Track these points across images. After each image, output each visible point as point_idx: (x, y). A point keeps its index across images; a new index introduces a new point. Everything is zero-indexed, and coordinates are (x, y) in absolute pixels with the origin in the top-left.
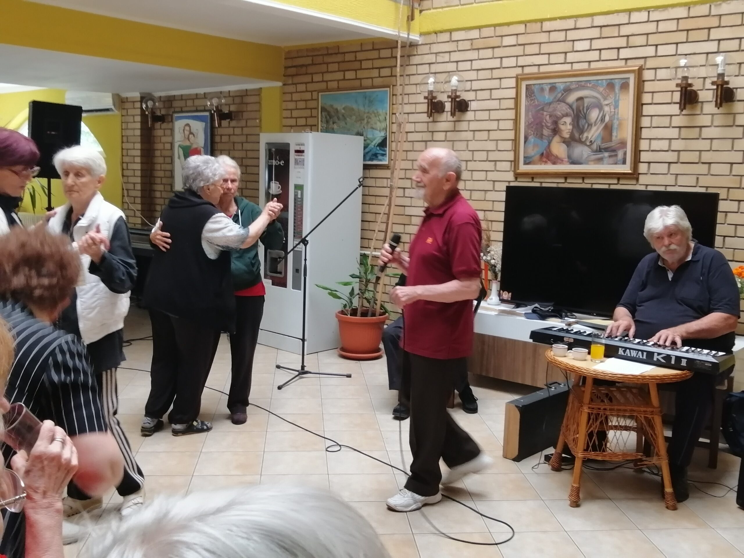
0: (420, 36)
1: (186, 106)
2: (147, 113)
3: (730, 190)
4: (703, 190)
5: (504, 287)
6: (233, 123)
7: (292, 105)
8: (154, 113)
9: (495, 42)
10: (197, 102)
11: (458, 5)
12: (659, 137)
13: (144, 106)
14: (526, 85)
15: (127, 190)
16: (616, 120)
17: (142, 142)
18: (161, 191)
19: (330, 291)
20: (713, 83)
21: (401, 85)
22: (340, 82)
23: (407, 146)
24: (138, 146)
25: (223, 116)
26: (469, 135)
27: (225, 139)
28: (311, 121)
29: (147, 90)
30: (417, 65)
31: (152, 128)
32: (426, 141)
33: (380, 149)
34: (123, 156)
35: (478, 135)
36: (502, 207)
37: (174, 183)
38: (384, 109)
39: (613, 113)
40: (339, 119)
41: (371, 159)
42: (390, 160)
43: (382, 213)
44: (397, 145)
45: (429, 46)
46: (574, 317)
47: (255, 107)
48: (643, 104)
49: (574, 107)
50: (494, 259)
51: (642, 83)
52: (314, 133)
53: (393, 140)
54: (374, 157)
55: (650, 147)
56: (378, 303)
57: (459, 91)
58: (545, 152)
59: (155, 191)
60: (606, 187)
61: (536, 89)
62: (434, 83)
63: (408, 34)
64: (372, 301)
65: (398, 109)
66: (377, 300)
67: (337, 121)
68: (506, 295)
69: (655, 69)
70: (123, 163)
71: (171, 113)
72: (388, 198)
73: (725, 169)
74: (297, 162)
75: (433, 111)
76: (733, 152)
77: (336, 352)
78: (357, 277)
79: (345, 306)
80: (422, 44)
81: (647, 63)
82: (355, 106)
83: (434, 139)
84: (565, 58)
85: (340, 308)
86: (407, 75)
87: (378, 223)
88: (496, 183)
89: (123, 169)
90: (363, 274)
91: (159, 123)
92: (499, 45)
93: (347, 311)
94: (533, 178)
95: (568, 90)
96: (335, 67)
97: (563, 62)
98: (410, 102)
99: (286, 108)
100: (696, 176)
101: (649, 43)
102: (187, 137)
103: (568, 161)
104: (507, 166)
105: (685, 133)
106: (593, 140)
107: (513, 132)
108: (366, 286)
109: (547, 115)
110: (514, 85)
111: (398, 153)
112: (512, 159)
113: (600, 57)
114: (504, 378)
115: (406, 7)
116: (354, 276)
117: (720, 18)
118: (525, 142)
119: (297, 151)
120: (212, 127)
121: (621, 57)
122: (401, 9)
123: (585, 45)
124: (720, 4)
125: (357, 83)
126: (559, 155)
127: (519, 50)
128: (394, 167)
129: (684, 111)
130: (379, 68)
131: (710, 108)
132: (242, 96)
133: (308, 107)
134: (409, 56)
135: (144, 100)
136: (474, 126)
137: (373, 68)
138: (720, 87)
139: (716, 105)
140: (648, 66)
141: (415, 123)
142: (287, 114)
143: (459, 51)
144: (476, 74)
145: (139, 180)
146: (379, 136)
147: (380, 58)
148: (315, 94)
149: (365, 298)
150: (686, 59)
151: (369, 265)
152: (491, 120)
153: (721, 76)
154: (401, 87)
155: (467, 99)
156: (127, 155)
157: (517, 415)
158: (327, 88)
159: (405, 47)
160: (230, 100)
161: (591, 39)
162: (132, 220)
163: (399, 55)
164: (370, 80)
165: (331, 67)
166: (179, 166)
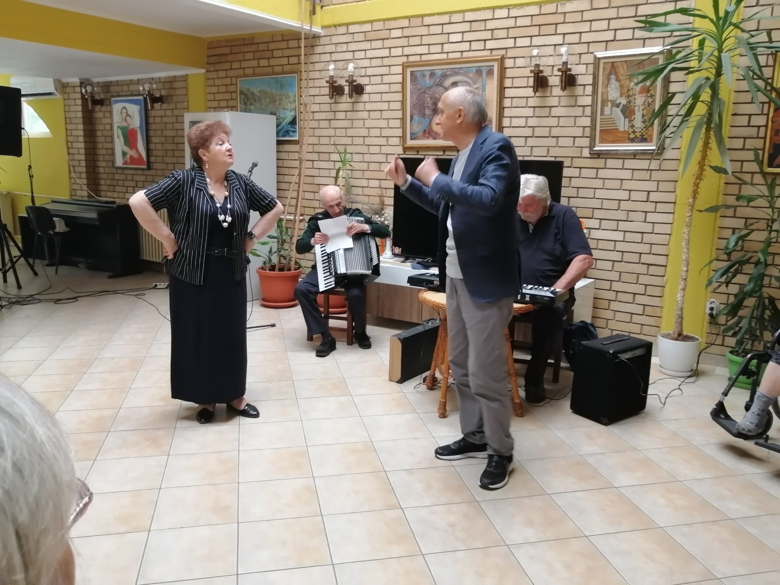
0: (322, 28)
1: (122, 91)
2: (86, 97)
3: (574, 159)
4: (553, 159)
5: (395, 244)
6: (165, 106)
7: (214, 90)
8: (94, 97)
9: (384, 34)
10: (132, 88)
12: (518, 116)
13: (83, 90)
14: (411, 71)
15: (74, 166)
17: (84, 123)
18: (104, 167)
20: (559, 70)
21: (305, 71)
22: (255, 69)
23: (314, 124)
24: (81, 127)
25: (155, 100)
26: (365, 115)
27: (158, 120)
28: (231, 103)
29: (85, 76)
30: (320, 54)
31: (92, 112)
32: (330, 120)
33: (291, 127)
34: (67, 136)
35: (374, 115)
37: (115, 160)
38: (293, 92)
40: (255, 101)
41: (283, 136)
42: (300, 136)
43: (293, 182)
44: (304, 124)
45: (330, 37)
47: (183, 91)
48: (505, 88)
50: (387, 220)
51: (504, 70)
52: (233, 113)
53: (302, 119)
54: (286, 134)
55: (511, 124)
57: (355, 76)
58: (427, 129)
59: (99, 167)
61: (418, 75)
62: (334, 69)
63: (311, 27)
64: (288, 259)
65: (304, 92)
66: (292, 258)
67: (253, 103)
68: (398, 250)
69: (514, 58)
70: (68, 142)
71: (109, 97)
72: (298, 169)
73: (569, 142)
75: (334, 94)
76: (575, 128)
77: (260, 302)
78: (274, 238)
79: (265, 263)
80: (324, 36)
81: (508, 53)
82: (268, 90)
83: (337, 118)
84: (442, 49)
85: (261, 265)
86: (311, 63)
87: (291, 191)
88: (388, 156)
89: (68, 148)
90: (279, 235)
91: (99, 106)
92: (388, 37)
93: (266, 267)
94: (418, 152)
95: (444, 76)
96: (249, 56)
97: (440, 52)
98: (315, 86)
99: (210, 92)
100: (547, 148)
101: (510, 36)
102: (124, 119)
104: (396, 141)
105: (538, 112)
107: (401, 112)
108: (282, 246)
109: (428, 98)
110: (401, 72)
111: (305, 129)
112: (401, 135)
113: (470, 48)
114: (395, 318)
115: (308, 3)
116: (271, 237)
117: (565, 15)
118: (411, 120)
120: (146, 110)
121: (487, 47)
122: (304, 4)
123: (458, 37)
124: (565, 3)
125: (269, 70)
126: (438, 132)
127: (404, 42)
128: (302, 142)
129: (537, 93)
130: (288, 57)
131: (557, 91)
132: (171, 82)
133: (229, 91)
134: (313, 46)
135: (83, 86)
136: (369, 106)
137: (283, 57)
138: (564, 73)
139: (561, 89)
140: (508, 56)
141: (319, 104)
142: (211, 97)
143: (355, 42)
144: (369, 62)
145: (83, 157)
146: (289, 116)
147: (288, 48)
148: (234, 79)
149: (282, 256)
150: (538, 49)
151: (284, 227)
152: (383, 102)
153: (565, 63)
154: (306, 73)
155: (362, 83)
156: (71, 135)
157: (399, 346)
158: (244, 74)
159: (308, 38)
160: (161, 86)
161: (463, 32)
162: (79, 193)
163: (303, 46)
164: (281, 67)
165: (247, 56)
166: (119, 144)
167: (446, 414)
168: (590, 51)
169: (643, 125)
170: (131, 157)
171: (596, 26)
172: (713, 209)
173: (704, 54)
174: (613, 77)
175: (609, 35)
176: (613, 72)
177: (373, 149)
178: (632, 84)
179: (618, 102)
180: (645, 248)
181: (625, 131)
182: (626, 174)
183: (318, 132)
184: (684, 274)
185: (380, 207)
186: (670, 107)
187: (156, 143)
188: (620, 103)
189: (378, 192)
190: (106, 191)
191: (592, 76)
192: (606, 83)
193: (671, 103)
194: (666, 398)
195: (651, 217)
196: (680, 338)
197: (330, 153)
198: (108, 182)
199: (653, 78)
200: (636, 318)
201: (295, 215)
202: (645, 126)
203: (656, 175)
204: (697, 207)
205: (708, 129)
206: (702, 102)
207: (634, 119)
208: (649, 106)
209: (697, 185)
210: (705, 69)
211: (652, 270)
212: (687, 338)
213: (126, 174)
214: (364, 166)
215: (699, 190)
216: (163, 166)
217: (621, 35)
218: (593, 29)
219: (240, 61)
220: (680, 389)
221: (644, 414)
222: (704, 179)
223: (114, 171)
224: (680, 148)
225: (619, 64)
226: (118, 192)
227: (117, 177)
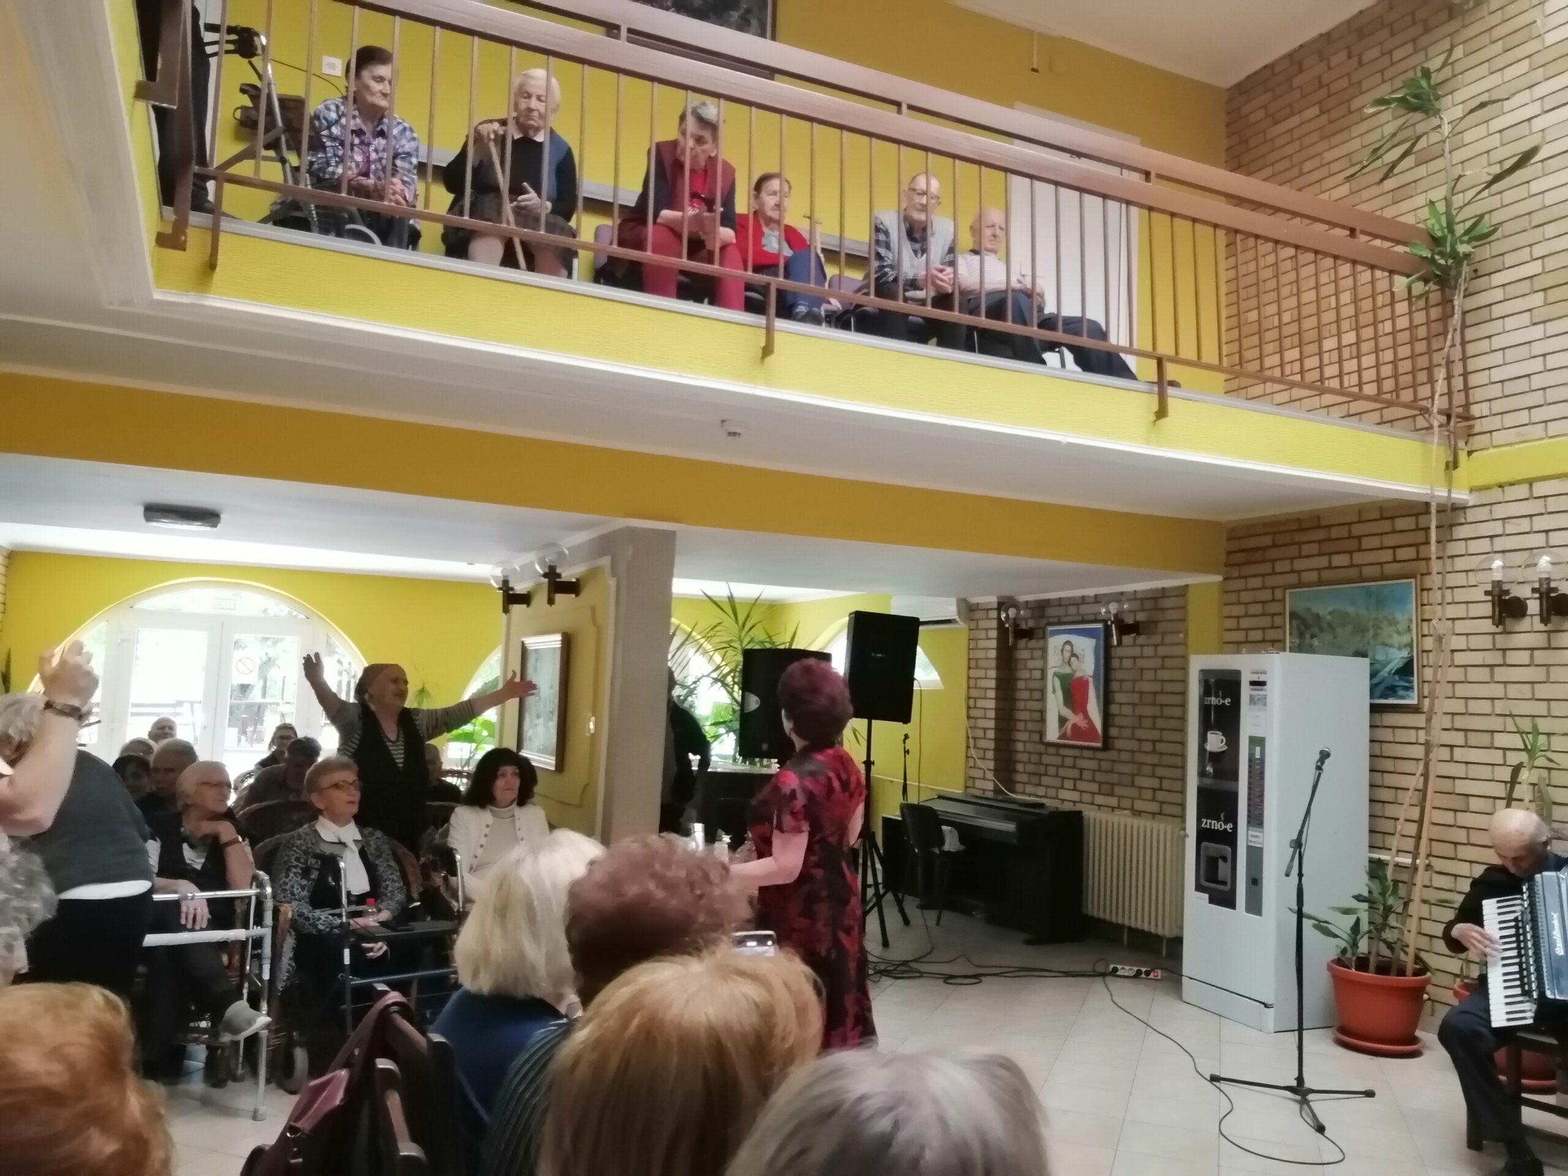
0: (1470, 492)
1: (1067, 615)
2: (1007, 625)
6: (1142, 639)
7: (1239, 610)
8: (1018, 625)
10: (1085, 609)
11: (1542, 439)
13: (1003, 616)
15: (975, 738)
17: (999, 668)
18: (1024, 742)
21: (1438, 573)
22: (1322, 572)
23: (1456, 674)
24: (993, 674)
25: (1125, 629)
27: (1127, 663)
28: (1271, 634)
29: (1006, 592)
30: (1466, 539)
31: (1015, 647)
32: (1492, 666)
33: (1401, 679)
34: (969, 688)
38: (1407, 614)
40: (1321, 630)
41: (1384, 696)
42: (1422, 697)
43: (1411, 788)
44: (1435, 674)
45: (1489, 507)
47: (1177, 614)
52: (1280, 654)
53: (1425, 663)
54: (1389, 692)
56: (1411, 951)
57: (1554, 580)
59: (1015, 741)
62: (1503, 567)
63: (1450, 491)
64: (1397, 947)
65: (1432, 613)
66: (1408, 946)
67: (1318, 633)
70: (969, 698)
71: (1042, 624)
72: (1423, 762)
74: (1253, 701)
75: (1504, 615)
77: (1330, 1033)
78: (1365, 900)
79: (1344, 951)
80: (1475, 506)
82: (1351, 610)
83: (1507, 663)
87: (1405, 807)
89: (969, 708)
91: (1025, 640)
93: (1349, 960)
96: (1313, 549)
98: (1457, 601)
99: (1229, 615)
102: (1067, 661)
108: (1386, 918)
111: (1436, 685)
115: (1442, 448)
116: (1360, 899)
119: (1253, 683)
120: (1108, 646)
122: (1434, 452)
125: (1353, 573)
128: (1430, 709)
130: (1393, 548)
132: (1156, 598)
133: (1268, 612)
134: (1451, 526)
135: (1003, 607)
137: (1381, 548)
141: (1467, 634)
142: (1231, 623)
143: (1549, 512)
145: (991, 724)
146: (1397, 658)
147: (1394, 532)
148: (1278, 594)
149: (1384, 941)
151: (1389, 880)
154: (1439, 576)
156: (976, 687)
158: (1300, 582)
159: (1444, 512)
160: (1137, 605)
162: (980, 784)
163: (1433, 525)
164: (1378, 567)
165: (1306, 549)
166: (1055, 704)
170: (1074, 726)
183: (1462, 690)
187: (1121, 704)
190: (1024, 783)
197: (1493, 732)
198: (1030, 768)
201: (1415, 856)
213: (1064, 756)
216: (1133, 745)
219: (1292, 559)
223: (1042, 748)
226: (1047, 787)
227: (1046, 759)
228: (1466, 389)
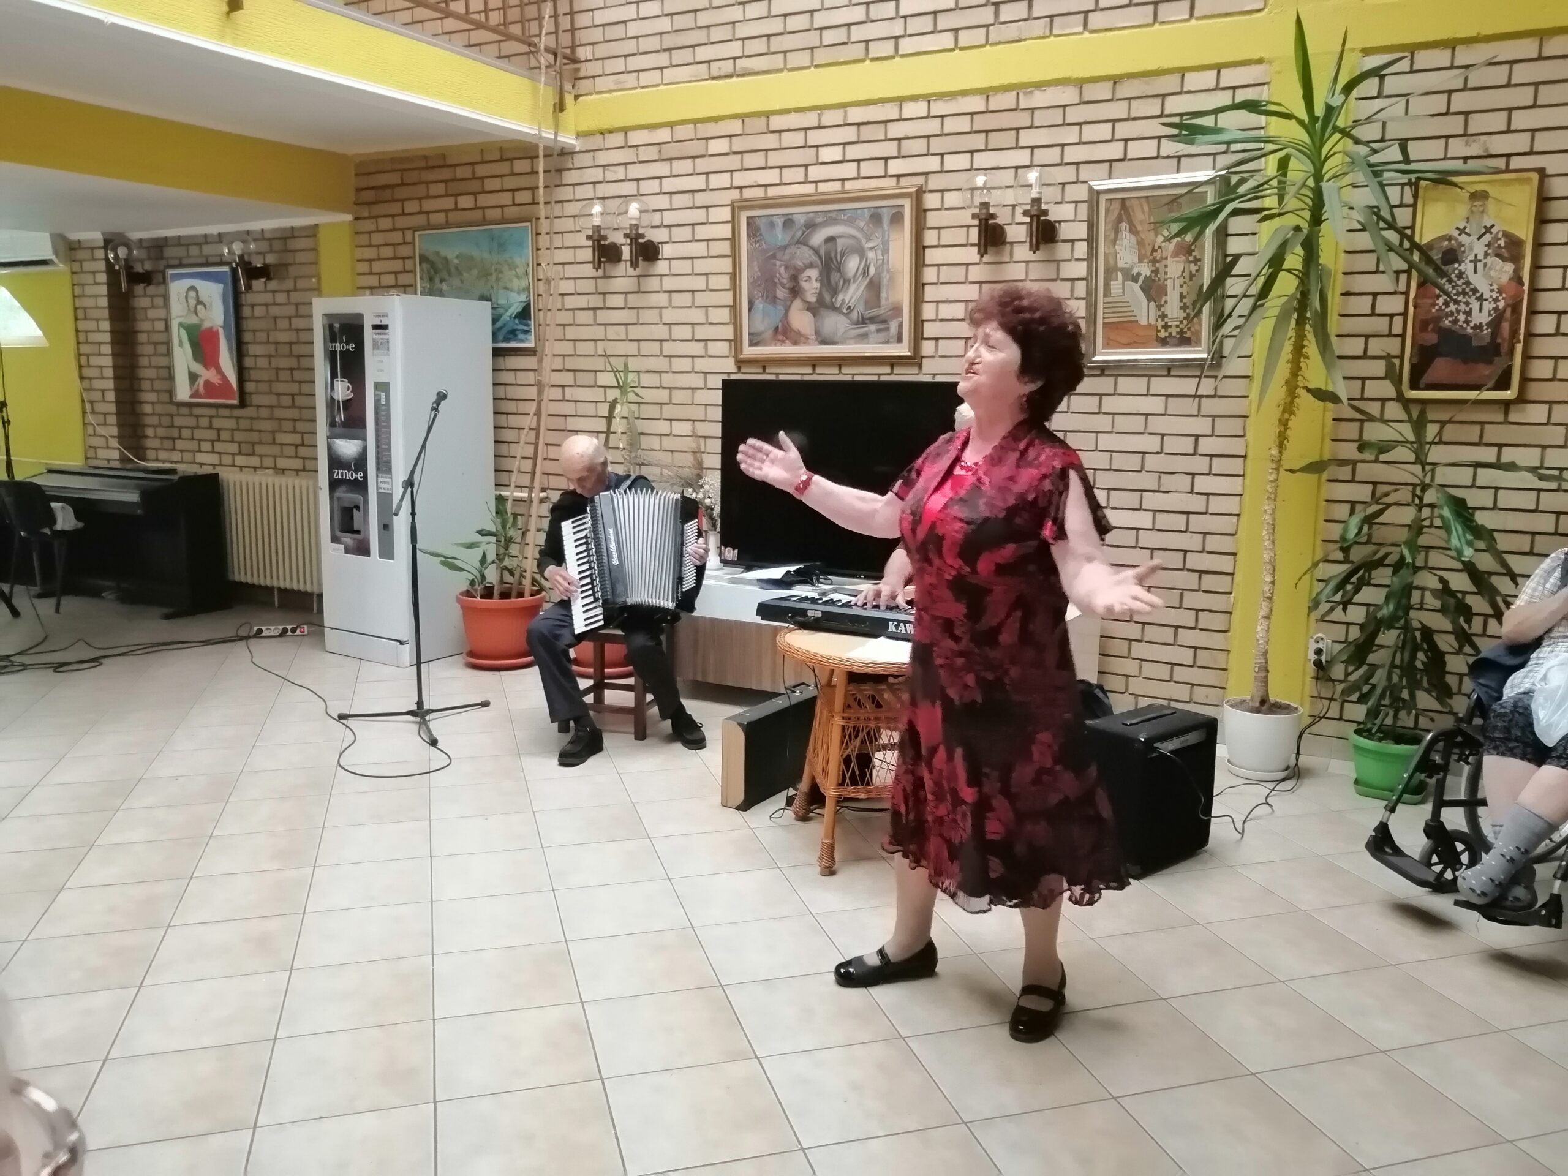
0: (577, 137)
1: (188, 256)
2: (117, 268)
5: (726, 541)
6: (273, 285)
7: (370, 253)
8: (132, 268)
9: (696, 148)
10: (208, 250)
11: (635, 88)
12: (950, 299)
13: (111, 256)
14: (748, 218)
15: (92, 402)
16: (885, 273)
17: (113, 319)
18: (153, 403)
19: (443, 559)
20: (1025, 213)
21: (547, 218)
22: (449, 214)
23: (564, 317)
24: (106, 325)
25: (254, 273)
26: (662, 299)
27: (259, 311)
28: (404, 279)
29: (114, 227)
30: (573, 185)
31: (129, 295)
32: (594, 309)
33: (520, 323)
34: (78, 343)
35: (678, 299)
36: (717, 414)
37: (175, 388)
38: (523, 257)
39: (880, 262)
40: (450, 274)
41: (506, 340)
42: (537, 339)
43: (527, 428)
45: (592, 153)
46: (830, 582)
47: (309, 257)
48: (925, 247)
49: (822, 252)
50: (709, 497)
51: (923, 214)
52: (409, 298)
53: (541, 307)
54: (511, 336)
55: (937, 314)
56: (528, 575)
57: (643, 227)
58: (780, 325)
59: (141, 402)
60: (875, 378)
61: (762, 224)
62: (602, 214)
64: (517, 574)
65: (545, 257)
66: (526, 572)
67: (447, 277)
68: (731, 554)
69: (942, 191)
70: (80, 355)
71: (161, 268)
72: (536, 402)
74: (376, 345)
75: (603, 260)
77: (461, 659)
78: (490, 534)
79: (472, 583)
80: (580, 152)
81: (929, 182)
82: (475, 253)
83: (607, 306)
84: (806, 175)
85: (465, 586)
86: (556, 202)
87: (521, 445)
88: (709, 376)
89: (80, 367)
90: (500, 528)
91: (142, 285)
92: (703, 153)
93: (476, 590)
94: (764, 368)
95: (811, 226)
96: (439, 189)
97: (802, 180)
98: (564, 245)
99: (361, 258)
101: (931, 151)
102: (192, 309)
103: (817, 340)
104: (723, 348)
106: (852, 304)
107: (731, 293)
108: (507, 548)
109: (780, 266)
110: (729, 219)
111: (547, 328)
112: (731, 337)
113: (859, 173)
114: (730, 684)
115: (550, 90)
116: (483, 533)
117: (1033, 113)
118: (750, 310)
119: (376, 327)
120: (237, 294)
121: (890, 172)
122: (542, 92)
123: (835, 154)
124: (1032, 92)
125: (477, 215)
126: (803, 331)
127: (734, 162)
128: (543, 351)
129: (985, 256)
130: (513, 190)
131: (1023, 252)
132: (285, 239)
133: (399, 255)
134: (559, 171)
135: (110, 246)
136: (669, 284)
137: (502, 191)
138: (1035, 219)
139: (1031, 249)
140: (930, 187)
141: (575, 279)
142: (364, 267)
143: (640, 162)
144: (668, 200)
145: (110, 384)
146: (516, 302)
147: (513, 174)
148: (409, 234)
149: (506, 568)
150: (985, 175)
151: (509, 514)
152: (696, 274)
153: (1037, 201)
154: (549, 220)
155: (656, 240)
156: (87, 342)
157: (740, 738)
158: (429, 224)
159: (551, 156)
160: (264, 246)
161: (844, 144)
162: (102, 453)
163: (541, 170)
164: (499, 210)
165: (435, 189)
166: (183, 359)
167: (835, 868)
168: (1081, 178)
169: (1182, 314)
170: (207, 383)
171: (1089, 133)
172: (1315, 467)
173: (1288, 183)
174: (1124, 225)
175: (1115, 151)
176: (1124, 218)
177: (679, 364)
178: (1160, 239)
179: (1135, 272)
180: (1194, 542)
181: (1150, 325)
182: (1155, 405)
183: (571, 333)
184: (1267, 588)
185: (696, 472)
186: (1229, 281)
187: (256, 356)
188: (1139, 274)
189: (690, 444)
190: (157, 449)
191: (1086, 224)
192: (1112, 236)
193: (1233, 273)
194: (1244, 822)
195: (1202, 484)
196: (1265, 708)
197: (596, 371)
198: (161, 432)
199: (1198, 229)
200: (1180, 673)
201: (531, 489)
202: (1185, 315)
203: (1209, 406)
204: (1286, 465)
205: (1301, 322)
206: (1289, 271)
207: (1166, 302)
208: (1191, 279)
209: (1284, 424)
210: (1292, 212)
211: (1208, 582)
212: (1276, 708)
213: (198, 416)
214: (662, 396)
215: (1288, 432)
216: (271, 400)
217: (1136, 150)
218: (1084, 139)
220: (1267, 803)
221: (1204, 856)
222: (1297, 412)
223: (173, 409)
224: (1250, 357)
225: (1136, 202)
226: (182, 451)
227: (178, 421)
228: (573, 30)
